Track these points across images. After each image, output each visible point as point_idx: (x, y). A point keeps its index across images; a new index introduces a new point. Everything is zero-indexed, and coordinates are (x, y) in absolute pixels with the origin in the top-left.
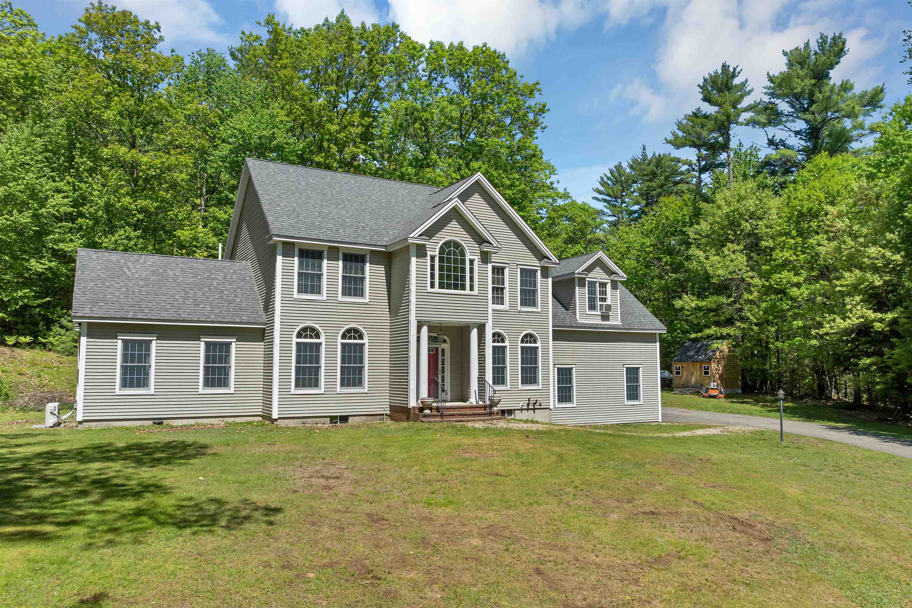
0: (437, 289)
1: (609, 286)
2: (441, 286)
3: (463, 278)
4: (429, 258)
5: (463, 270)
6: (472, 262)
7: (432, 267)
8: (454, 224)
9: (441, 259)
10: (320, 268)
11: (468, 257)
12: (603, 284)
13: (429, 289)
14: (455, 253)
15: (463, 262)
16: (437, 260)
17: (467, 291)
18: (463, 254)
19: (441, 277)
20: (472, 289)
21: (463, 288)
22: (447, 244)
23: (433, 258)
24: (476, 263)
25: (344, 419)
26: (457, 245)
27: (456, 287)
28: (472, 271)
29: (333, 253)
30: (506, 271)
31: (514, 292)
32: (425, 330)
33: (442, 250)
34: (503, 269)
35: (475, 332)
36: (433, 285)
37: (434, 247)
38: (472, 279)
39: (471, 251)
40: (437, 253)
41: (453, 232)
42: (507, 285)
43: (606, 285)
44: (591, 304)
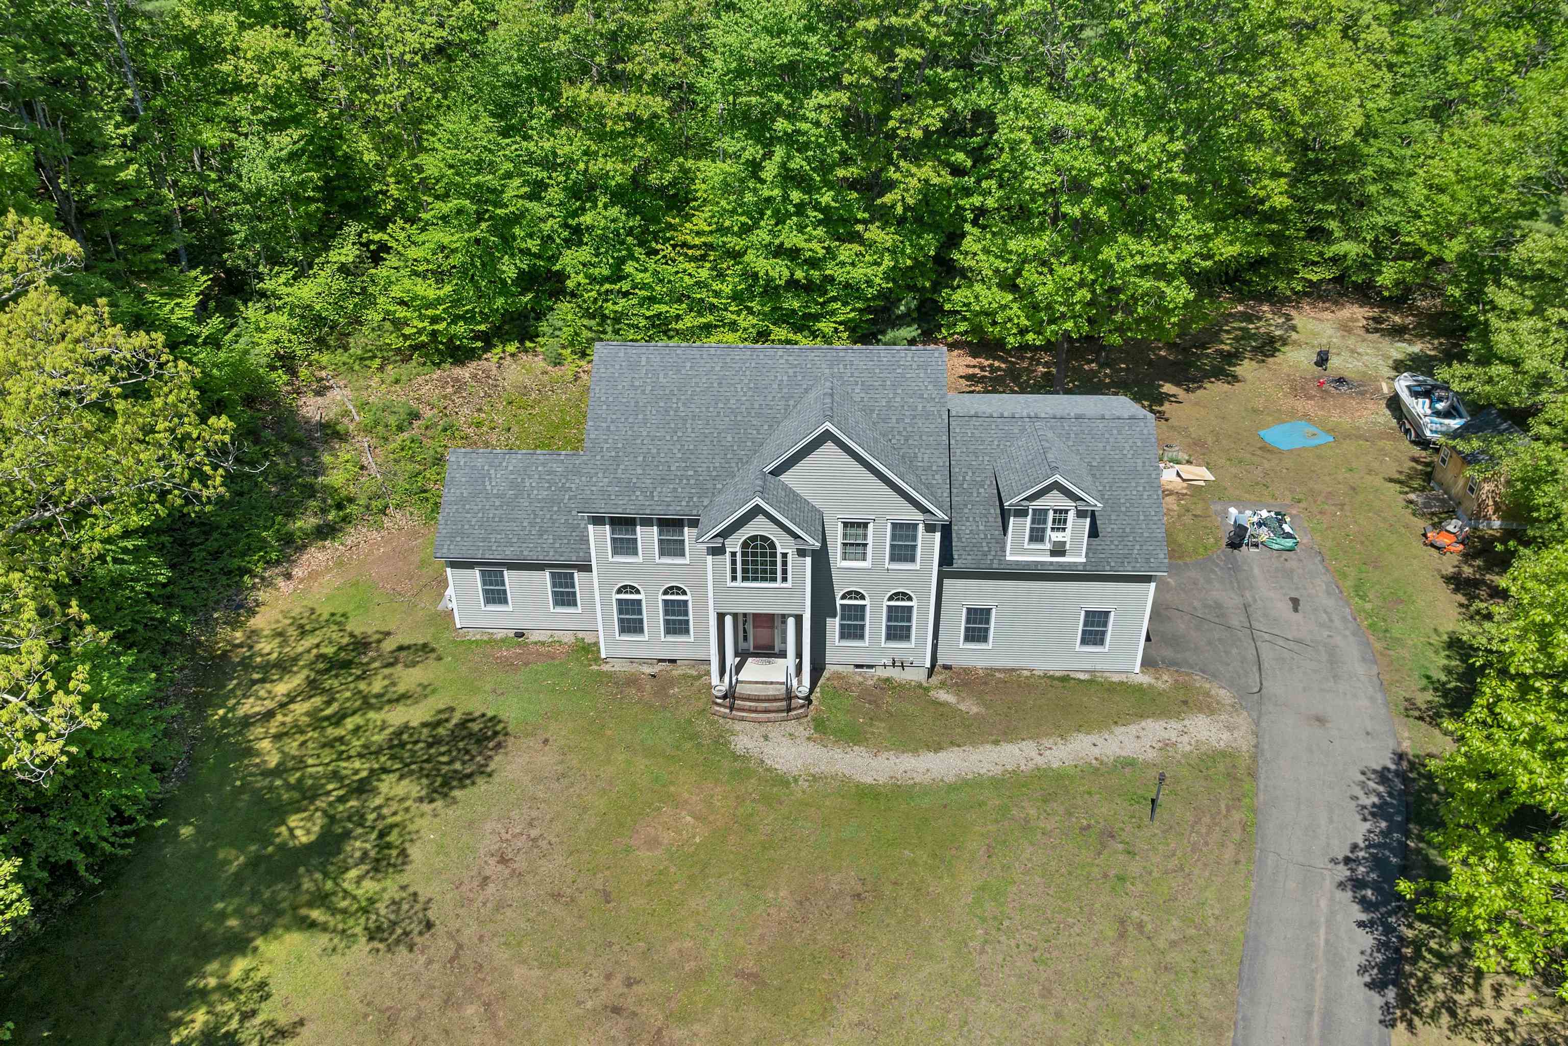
0: (739, 583)
1: (1071, 515)
2: (745, 579)
3: (773, 571)
4: (728, 555)
5: (774, 563)
6: (785, 555)
7: (734, 562)
8: (761, 518)
9: (744, 554)
10: (634, 534)
11: (779, 550)
12: (1061, 511)
13: (730, 584)
14: (763, 548)
15: (774, 555)
16: (739, 556)
17: (779, 584)
18: (773, 546)
19: (745, 571)
20: (785, 579)
21: (774, 580)
22: (754, 538)
23: (734, 554)
24: (789, 557)
26: (764, 539)
27: (764, 581)
28: (785, 564)
29: (647, 522)
30: (871, 526)
31: (878, 546)
32: (728, 620)
33: (745, 545)
34: (866, 525)
35: (791, 622)
36: (734, 578)
37: (734, 544)
38: (785, 572)
39: (783, 545)
40: (738, 549)
41: (759, 527)
42: (870, 540)
43: (1066, 511)
44: (1037, 536)
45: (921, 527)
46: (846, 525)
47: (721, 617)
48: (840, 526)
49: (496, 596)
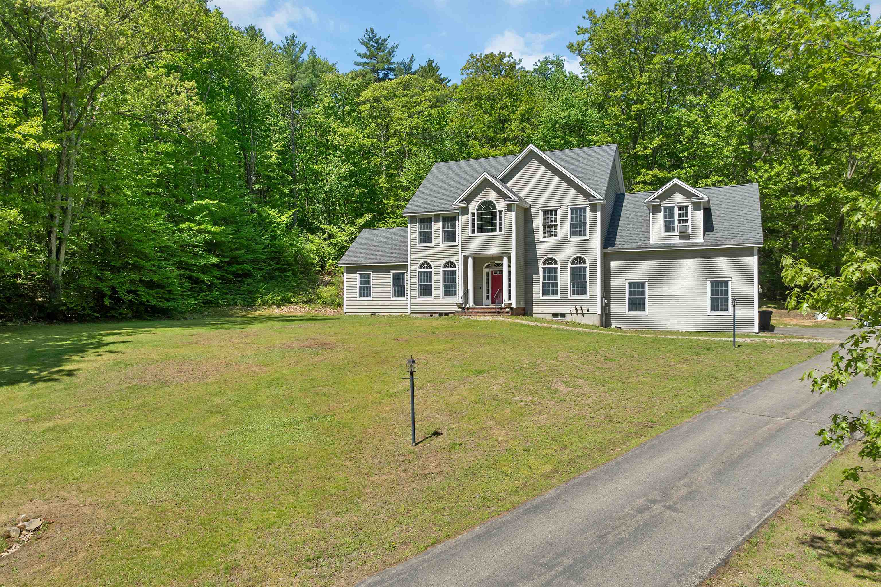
0: (476, 234)
1: (690, 209)
2: (479, 231)
3: (495, 225)
4: (470, 215)
5: (495, 219)
6: (501, 212)
7: (473, 220)
8: (488, 189)
9: (479, 214)
10: (431, 228)
11: (498, 209)
12: (683, 207)
13: (470, 234)
14: (489, 209)
15: (495, 213)
16: (476, 215)
17: (498, 233)
18: (494, 207)
19: (479, 225)
20: (501, 230)
21: (495, 230)
22: (484, 203)
23: (473, 214)
24: (503, 213)
25: (447, 314)
26: (490, 203)
27: (489, 231)
28: (501, 218)
29: (437, 218)
30: (558, 212)
31: (564, 227)
32: (470, 261)
33: (480, 208)
34: (556, 211)
35: (505, 259)
36: (473, 232)
37: (473, 208)
38: (501, 224)
39: (500, 205)
40: (475, 211)
41: (487, 195)
42: (558, 222)
43: (687, 207)
44: (669, 227)
45: (588, 210)
46: (544, 211)
47: (466, 258)
48: (541, 213)
49: (365, 291)
